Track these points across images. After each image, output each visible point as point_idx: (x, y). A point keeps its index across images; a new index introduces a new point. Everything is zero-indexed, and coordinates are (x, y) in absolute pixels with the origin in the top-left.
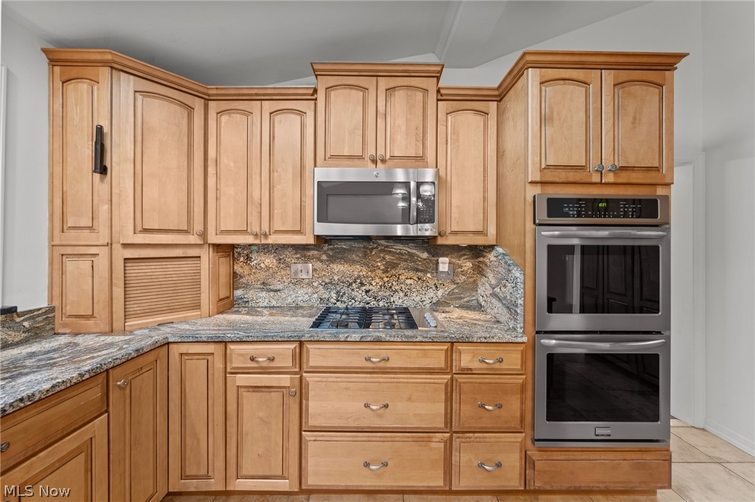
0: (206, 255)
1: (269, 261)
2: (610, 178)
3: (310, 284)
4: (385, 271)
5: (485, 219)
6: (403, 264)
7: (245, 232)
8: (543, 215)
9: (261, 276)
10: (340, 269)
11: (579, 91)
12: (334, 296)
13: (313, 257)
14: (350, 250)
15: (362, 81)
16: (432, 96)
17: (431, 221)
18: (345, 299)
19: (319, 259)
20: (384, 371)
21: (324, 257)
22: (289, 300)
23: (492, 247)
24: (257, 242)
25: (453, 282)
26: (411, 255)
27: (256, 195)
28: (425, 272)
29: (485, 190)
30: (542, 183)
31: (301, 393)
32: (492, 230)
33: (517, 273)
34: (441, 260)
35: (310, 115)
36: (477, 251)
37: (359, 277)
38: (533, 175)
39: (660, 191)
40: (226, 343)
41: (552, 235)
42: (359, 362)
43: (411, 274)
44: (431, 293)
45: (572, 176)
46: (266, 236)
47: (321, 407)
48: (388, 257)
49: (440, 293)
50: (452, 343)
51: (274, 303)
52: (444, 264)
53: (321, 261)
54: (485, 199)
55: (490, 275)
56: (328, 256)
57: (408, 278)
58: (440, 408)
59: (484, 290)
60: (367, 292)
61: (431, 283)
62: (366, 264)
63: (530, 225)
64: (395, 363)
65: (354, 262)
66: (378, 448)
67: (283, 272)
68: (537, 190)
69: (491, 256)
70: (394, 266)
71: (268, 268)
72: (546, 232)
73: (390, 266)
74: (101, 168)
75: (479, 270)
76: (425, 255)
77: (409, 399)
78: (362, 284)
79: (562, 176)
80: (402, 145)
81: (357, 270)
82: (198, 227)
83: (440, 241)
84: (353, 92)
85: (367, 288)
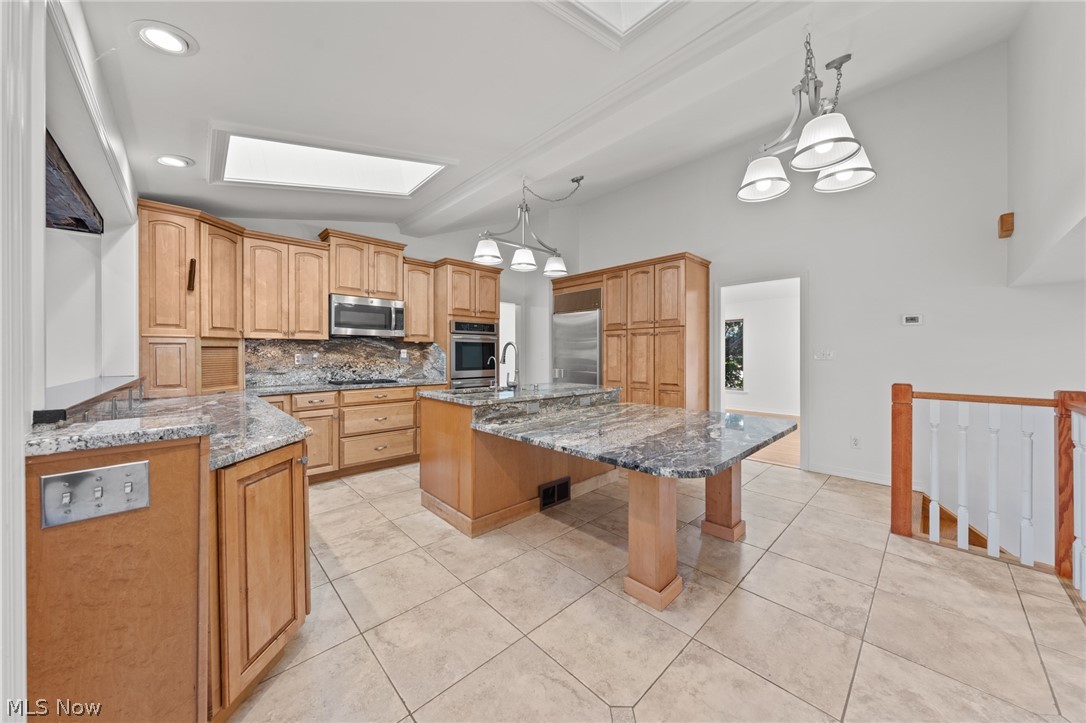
0: (241, 345)
1: (275, 352)
2: (478, 315)
3: (310, 368)
4: (366, 358)
5: (428, 329)
6: (378, 354)
7: (276, 331)
8: (453, 329)
9: (269, 363)
10: (333, 357)
11: (467, 278)
12: (329, 375)
13: (312, 349)
14: (342, 345)
15: (359, 245)
16: (401, 260)
17: (402, 328)
18: (338, 377)
19: (317, 351)
20: (384, 403)
21: (322, 349)
22: (293, 380)
23: (431, 343)
24: (286, 337)
25: (409, 364)
26: (383, 348)
27: (285, 307)
28: (392, 358)
29: (428, 313)
30: (454, 315)
31: (341, 418)
32: (432, 335)
33: (443, 355)
34: (402, 351)
35: (325, 260)
36: (423, 346)
37: (348, 362)
38: (450, 312)
39: (496, 321)
40: (291, 395)
41: (459, 338)
42: (371, 398)
43: (383, 360)
44: (396, 371)
45: (465, 313)
46: (293, 334)
47: (351, 424)
48: (368, 349)
49: (401, 371)
50: (416, 386)
51: (280, 383)
52: (404, 353)
53: (320, 352)
54: (428, 318)
55: (431, 358)
56: (325, 348)
57: (381, 363)
58: (412, 416)
59: (427, 366)
60: (354, 372)
61: (396, 365)
62: (352, 354)
63: (449, 333)
64: (389, 397)
65: (344, 352)
66: (382, 439)
67: (287, 360)
68: (451, 318)
69: (431, 348)
70: (372, 355)
71: (274, 357)
72: (455, 337)
73: (369, 355)
74: (191, 287)
75: (424, 357)
76: (392, 348)
77: (398, 414)
78: (350, 367)
79: (461, 313)
80: (385, 285)
81: (346, 358)
82: (239, 328)
83: (406, 340)
84: (354, 251)
85: (354, 369)
